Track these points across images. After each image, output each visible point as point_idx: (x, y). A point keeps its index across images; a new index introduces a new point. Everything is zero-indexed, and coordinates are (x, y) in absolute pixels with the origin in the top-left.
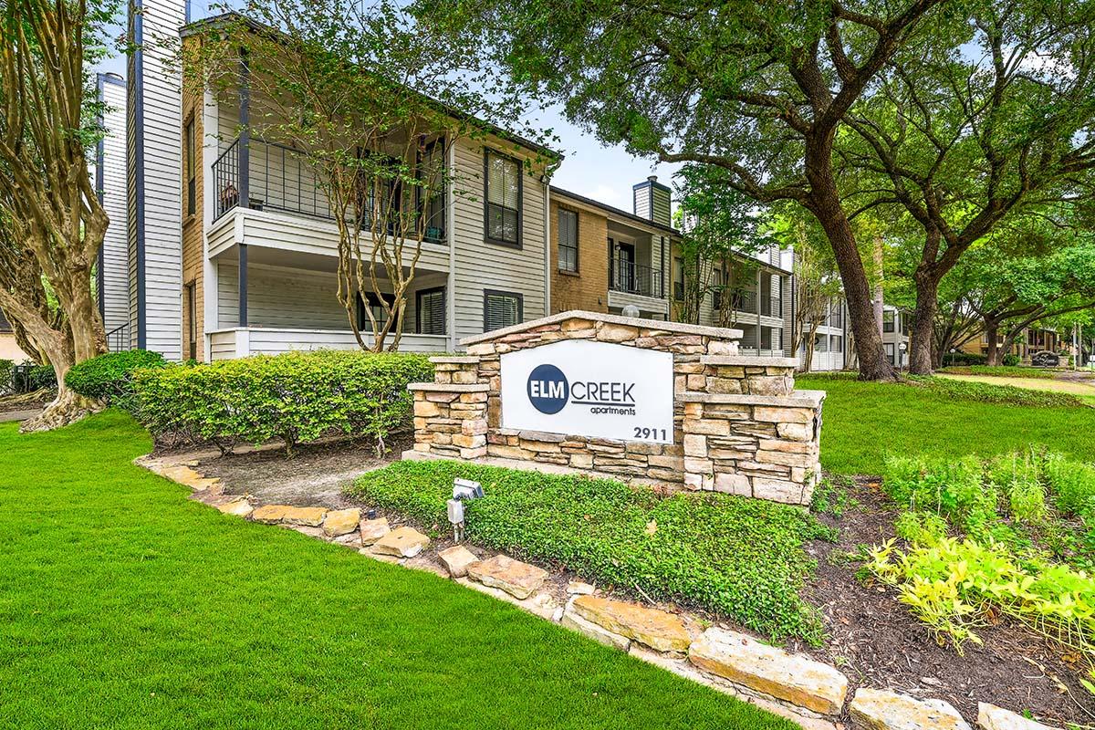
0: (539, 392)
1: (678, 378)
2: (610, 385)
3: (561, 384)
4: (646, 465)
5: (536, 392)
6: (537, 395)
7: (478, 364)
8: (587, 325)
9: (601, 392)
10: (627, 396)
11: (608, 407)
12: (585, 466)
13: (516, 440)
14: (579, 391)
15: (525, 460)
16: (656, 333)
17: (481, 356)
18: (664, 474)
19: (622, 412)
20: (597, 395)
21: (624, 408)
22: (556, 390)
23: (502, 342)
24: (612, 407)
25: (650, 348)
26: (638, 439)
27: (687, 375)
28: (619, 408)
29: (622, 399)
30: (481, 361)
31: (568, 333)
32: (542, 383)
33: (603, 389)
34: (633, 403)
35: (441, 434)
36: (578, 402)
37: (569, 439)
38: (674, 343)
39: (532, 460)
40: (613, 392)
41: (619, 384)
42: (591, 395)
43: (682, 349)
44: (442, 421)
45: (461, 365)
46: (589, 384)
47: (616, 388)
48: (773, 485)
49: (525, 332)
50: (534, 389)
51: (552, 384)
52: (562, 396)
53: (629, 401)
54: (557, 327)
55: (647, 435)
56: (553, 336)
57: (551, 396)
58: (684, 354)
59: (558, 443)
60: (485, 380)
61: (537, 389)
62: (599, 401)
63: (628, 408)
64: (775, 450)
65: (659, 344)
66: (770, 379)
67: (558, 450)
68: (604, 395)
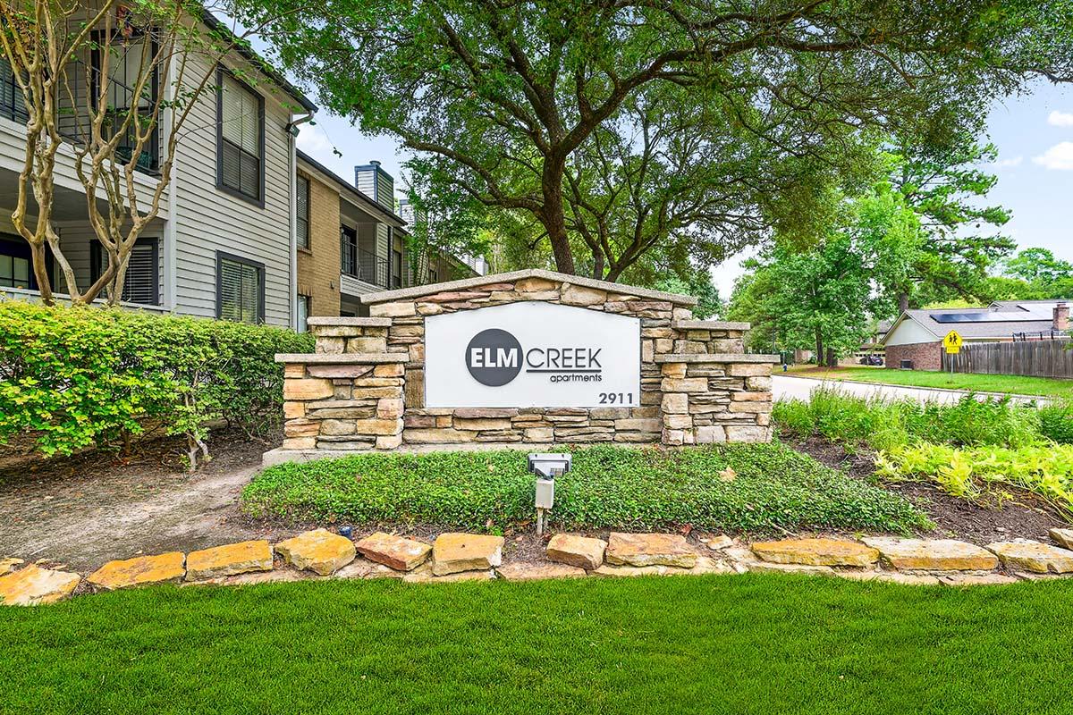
0: (483, 361)
1: (645, 342)
2: (574, 350)
3: (514, 352)
4: (613, 430)
5: (478, 361)
6: (480, 365)
7: (389, 328)
8: (548, 286)
9: (564, 358)
10: (593, 362)
11: (571, 374)
12: (544, 440)
13: (450, 419)
14: (536, 359)
15: (463, 442)
16: (628, 297)
17: (394, 318)
18: (636, 436)
19: (587, 379)
20: (559, 362)
21: (589, 374)
22: (505, 358)
23: (430, 302)
24: (576, 374)
25: (618, 313)
26: (603, 405)
27: (654, 339)
28: (584, 375)
29: (587, 365)
30: (394, 324)
31: (525, 294)
32: (488, 351)
33: (566, 356)
34: (599, 369)
35: (337, 422)
36: (535, 370)
37: (522, 412)
38: (644, 308)
39: (472, 441)
40: (577, 358)
41: (584, 350)
42: (551, 362)
43: (653, 314)
44: (339, 403)
45: (363, 328)
46: (549, 350)
47: (580, 354)
48: (744, 431)
49: (465, 290)
50: (475, 358)
51: (501, 352)
52: (515, 365)
53: (594, 366)
54: (511, 287)
55: (614, 400)
56: (506, 297)
57: (500, 365)
58: (653, 319)
59: (510, 418)
60: (402, 348)
61: (480, 357)
62: (561, 368)
63: (594, 374)
64: (746, 401)
65: (629, 309)
66: (733, 341)
67: (509, 426)
68: (567, 362)
